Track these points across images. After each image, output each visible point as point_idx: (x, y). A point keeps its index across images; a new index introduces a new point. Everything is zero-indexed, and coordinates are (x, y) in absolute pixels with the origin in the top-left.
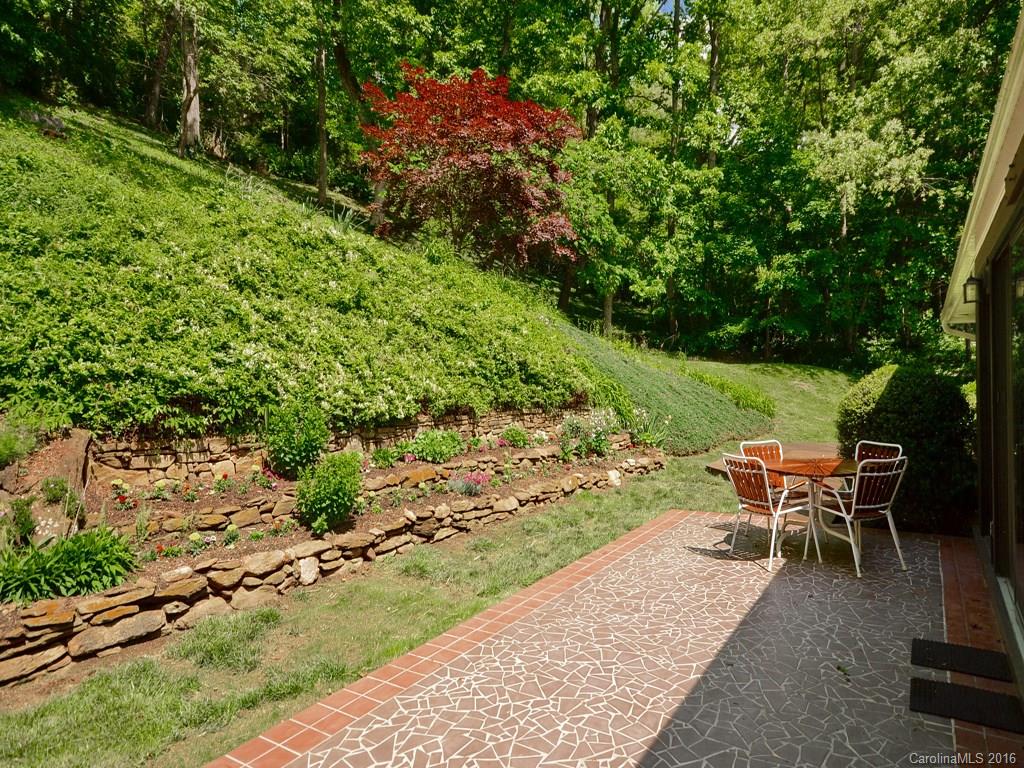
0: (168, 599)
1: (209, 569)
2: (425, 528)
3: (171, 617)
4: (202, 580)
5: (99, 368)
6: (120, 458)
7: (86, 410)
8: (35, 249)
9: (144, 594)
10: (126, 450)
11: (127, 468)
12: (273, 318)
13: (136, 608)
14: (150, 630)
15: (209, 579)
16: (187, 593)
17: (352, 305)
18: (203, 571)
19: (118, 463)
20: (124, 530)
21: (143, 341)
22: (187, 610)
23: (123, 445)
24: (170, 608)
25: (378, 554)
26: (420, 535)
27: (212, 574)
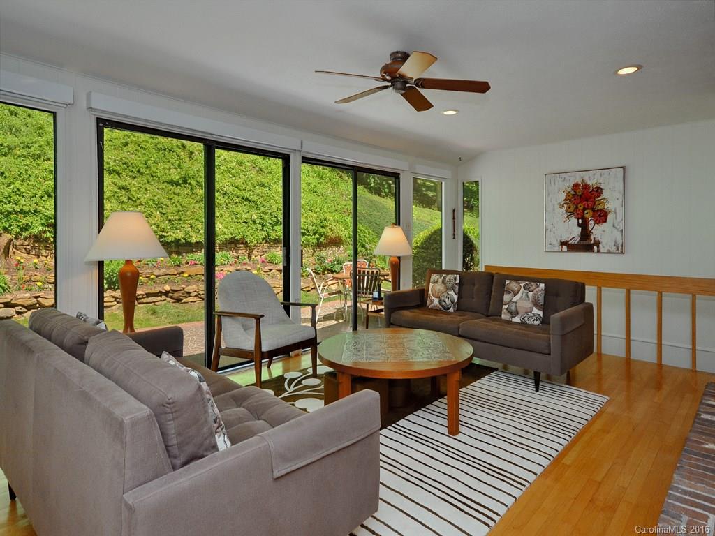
0: (18, 305)
1: (39, 297)
2: (176, 295)
3: (18, 313)
4: (34, 301)
5: (17, 209)
6: (25, 249)
7: (10, 226)
8: (6, 153)
9: (6, 301)
10: (28, 245)
11: (29, 254)
12: (123, 188)
13: (3, 306)
14: (7, 315)
15: (38, 301)
16: (25, 304)
17: (180, 182)
18: (36, 297)
19: (24, 251)
20: (14, 277)
21: (42, 197)
22: (26, 312)
23: (26, 243)
24: (18, 309)
25: (139, 303)
26: (173, 299)
27: (39, 299)
